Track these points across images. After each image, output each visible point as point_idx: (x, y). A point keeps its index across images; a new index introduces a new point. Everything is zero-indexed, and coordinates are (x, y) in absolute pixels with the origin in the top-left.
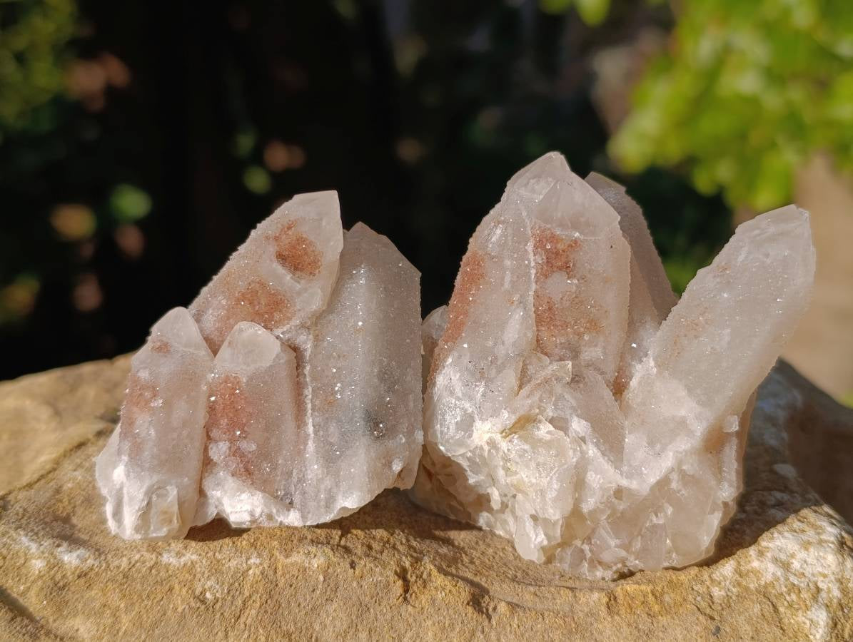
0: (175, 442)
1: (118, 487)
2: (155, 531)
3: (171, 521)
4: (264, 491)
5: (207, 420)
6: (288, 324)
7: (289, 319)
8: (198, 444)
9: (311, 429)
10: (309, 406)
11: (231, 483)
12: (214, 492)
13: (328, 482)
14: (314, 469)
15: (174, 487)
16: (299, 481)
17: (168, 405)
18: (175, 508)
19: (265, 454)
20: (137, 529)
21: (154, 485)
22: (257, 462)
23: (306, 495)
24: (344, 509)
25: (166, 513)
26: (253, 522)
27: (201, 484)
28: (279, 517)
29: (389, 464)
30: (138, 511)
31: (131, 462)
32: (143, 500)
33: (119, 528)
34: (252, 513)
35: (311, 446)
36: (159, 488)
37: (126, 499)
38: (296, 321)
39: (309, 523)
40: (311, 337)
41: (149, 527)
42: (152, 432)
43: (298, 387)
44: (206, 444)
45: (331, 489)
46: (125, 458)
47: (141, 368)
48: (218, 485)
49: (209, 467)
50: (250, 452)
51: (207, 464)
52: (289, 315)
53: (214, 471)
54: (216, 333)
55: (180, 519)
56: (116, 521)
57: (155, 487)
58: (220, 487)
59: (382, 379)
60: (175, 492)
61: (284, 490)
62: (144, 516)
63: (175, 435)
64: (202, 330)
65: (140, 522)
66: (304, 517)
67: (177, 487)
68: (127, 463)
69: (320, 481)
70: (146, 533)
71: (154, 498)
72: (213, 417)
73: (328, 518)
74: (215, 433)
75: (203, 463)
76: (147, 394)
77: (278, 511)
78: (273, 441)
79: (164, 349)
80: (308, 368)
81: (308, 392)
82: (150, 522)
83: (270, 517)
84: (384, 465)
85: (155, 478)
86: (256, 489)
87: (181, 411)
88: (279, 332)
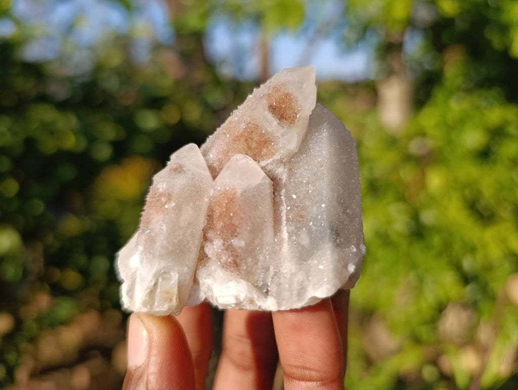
0: (181, 237)
1: (133, 271)
2: (158, 307)
3: (171, 300)
4: (248, 280)
5: (206, 224)
6: (271, 158)
7: (274, 154)
8: (197, 242)
9: (285, 235)
10: (284, 218)
11: (220, 273)
12: (206, 281)
13: (300, 276)
14: (288, 267)
15: (176, 273)
16: (276, 274)
17: (178, 209)
18: (175, 291)
19: (251, 250)
20: (145, 304)
21: (161, 270)
22: (244, 256)
23: (281, 286)
24: (314, 298)
25: (168, 293)
26: (237, 304)
27: (195, 274)
28: (259, 301)
29: (346, 266)
30: (146, 290)
31: (145, 251)
32: (151, 281)
33: (131, 302)
34: (237, 298)
35: (286, 247)
36: (165, 273)
37: (138, 280)
38: (277, 157)
39: (283, 308)
40: (286, 170)
41: (154, 303)
42: (164, 227)
43: (276, 205)
44: (202, 243)
45: (302, 282)
46: (141, 248)
47: (160, 182)
48: (210, 275)
49: (203, 261)
50: (240, 248)
51: (202, 258)
52: (273, 151)
53: (207, 265)
54: (217, 163)
55: (178, 299)
56: (129, 297)
57: (162, 271)
58: (210, 277)
59: (339, 203)
60: (177, 277)
61: (263, 281)
62: (152, 292)
63: (181, 232)
64: (207, 161)
65: (147, 298)
66: (279, 304)
67: (179, 273)
68: (142, 251)
69: (293, 275)
70: (151, 307)
71: (160, 280)
72: (211, 222)
73: (299, 305)
74: (210, 235)
75: (198, 259)
76: (163, 200)
77: (258, 297)
78: (256, 242)
79: (179, 170)
80: (283, 191)
81: (284, 209)
82: (155, 299)
83: (252, 301)
84: (343, 266)
85: (163, 264)
86: (241, 278)
87: (187, 214)
88: (263, 163)
